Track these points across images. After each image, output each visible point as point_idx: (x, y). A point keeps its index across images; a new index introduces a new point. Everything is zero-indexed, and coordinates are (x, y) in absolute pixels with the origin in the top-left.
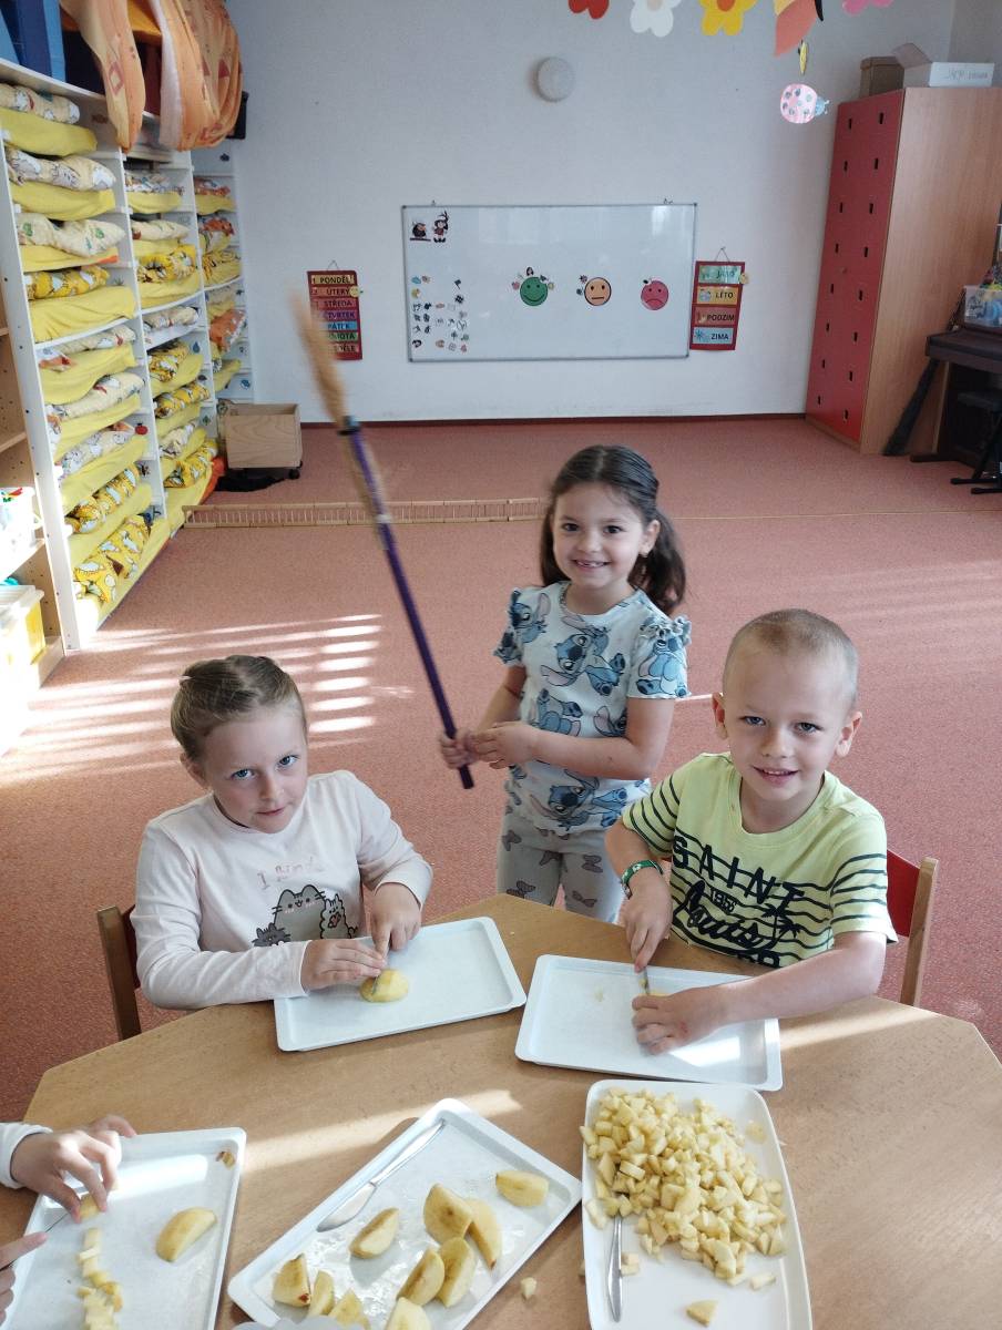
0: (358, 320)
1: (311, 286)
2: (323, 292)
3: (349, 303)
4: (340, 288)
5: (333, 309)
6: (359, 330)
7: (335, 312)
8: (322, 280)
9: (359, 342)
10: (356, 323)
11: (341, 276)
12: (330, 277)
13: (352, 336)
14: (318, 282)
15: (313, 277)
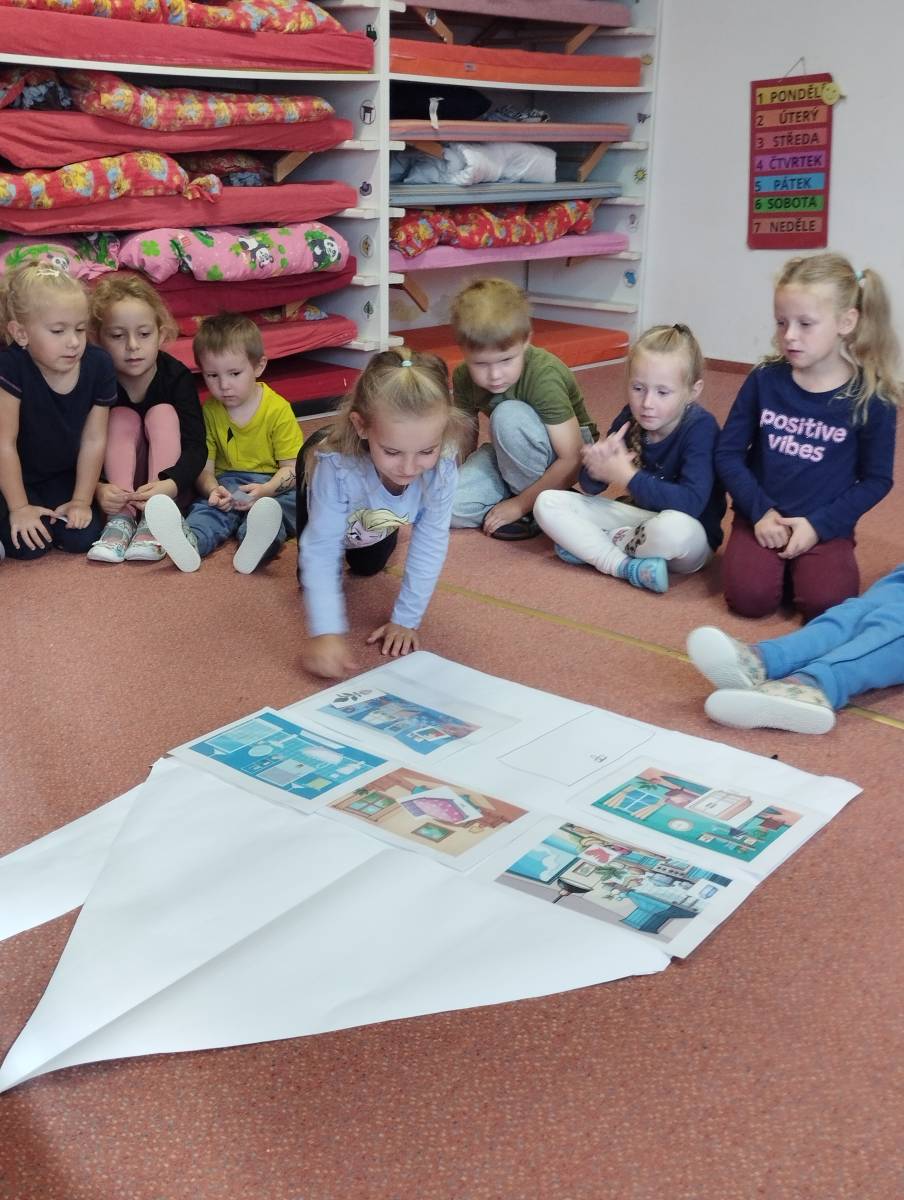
0: (826, 170)
1: (756, 108)
2: (771, 119)
3: (815, 138)
4: (803, 109)
5: (785, 151)
6: (825, 192)
7: (787, 156)
8: (774, 96)
9: (824, 214)
10: (820, 176)
11: (805, 86)
12: (787, 88)
13: (813, 203)
14: (767, 100)
15: (760, 91)
